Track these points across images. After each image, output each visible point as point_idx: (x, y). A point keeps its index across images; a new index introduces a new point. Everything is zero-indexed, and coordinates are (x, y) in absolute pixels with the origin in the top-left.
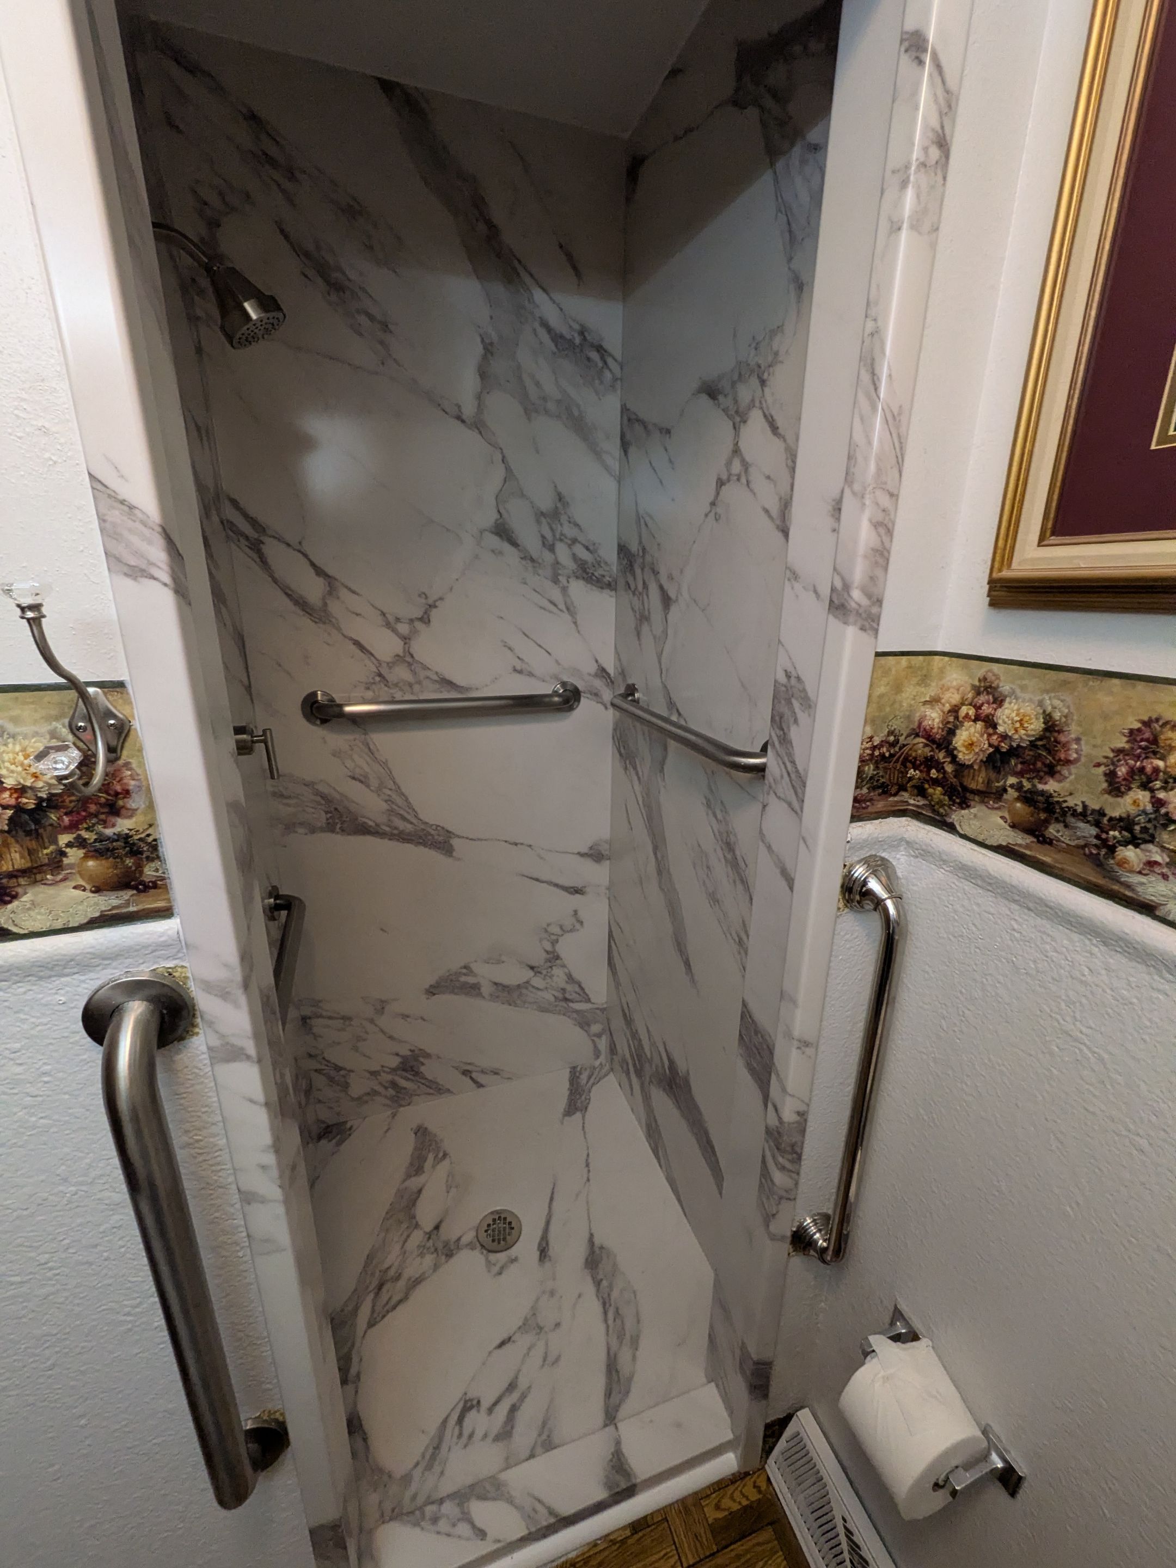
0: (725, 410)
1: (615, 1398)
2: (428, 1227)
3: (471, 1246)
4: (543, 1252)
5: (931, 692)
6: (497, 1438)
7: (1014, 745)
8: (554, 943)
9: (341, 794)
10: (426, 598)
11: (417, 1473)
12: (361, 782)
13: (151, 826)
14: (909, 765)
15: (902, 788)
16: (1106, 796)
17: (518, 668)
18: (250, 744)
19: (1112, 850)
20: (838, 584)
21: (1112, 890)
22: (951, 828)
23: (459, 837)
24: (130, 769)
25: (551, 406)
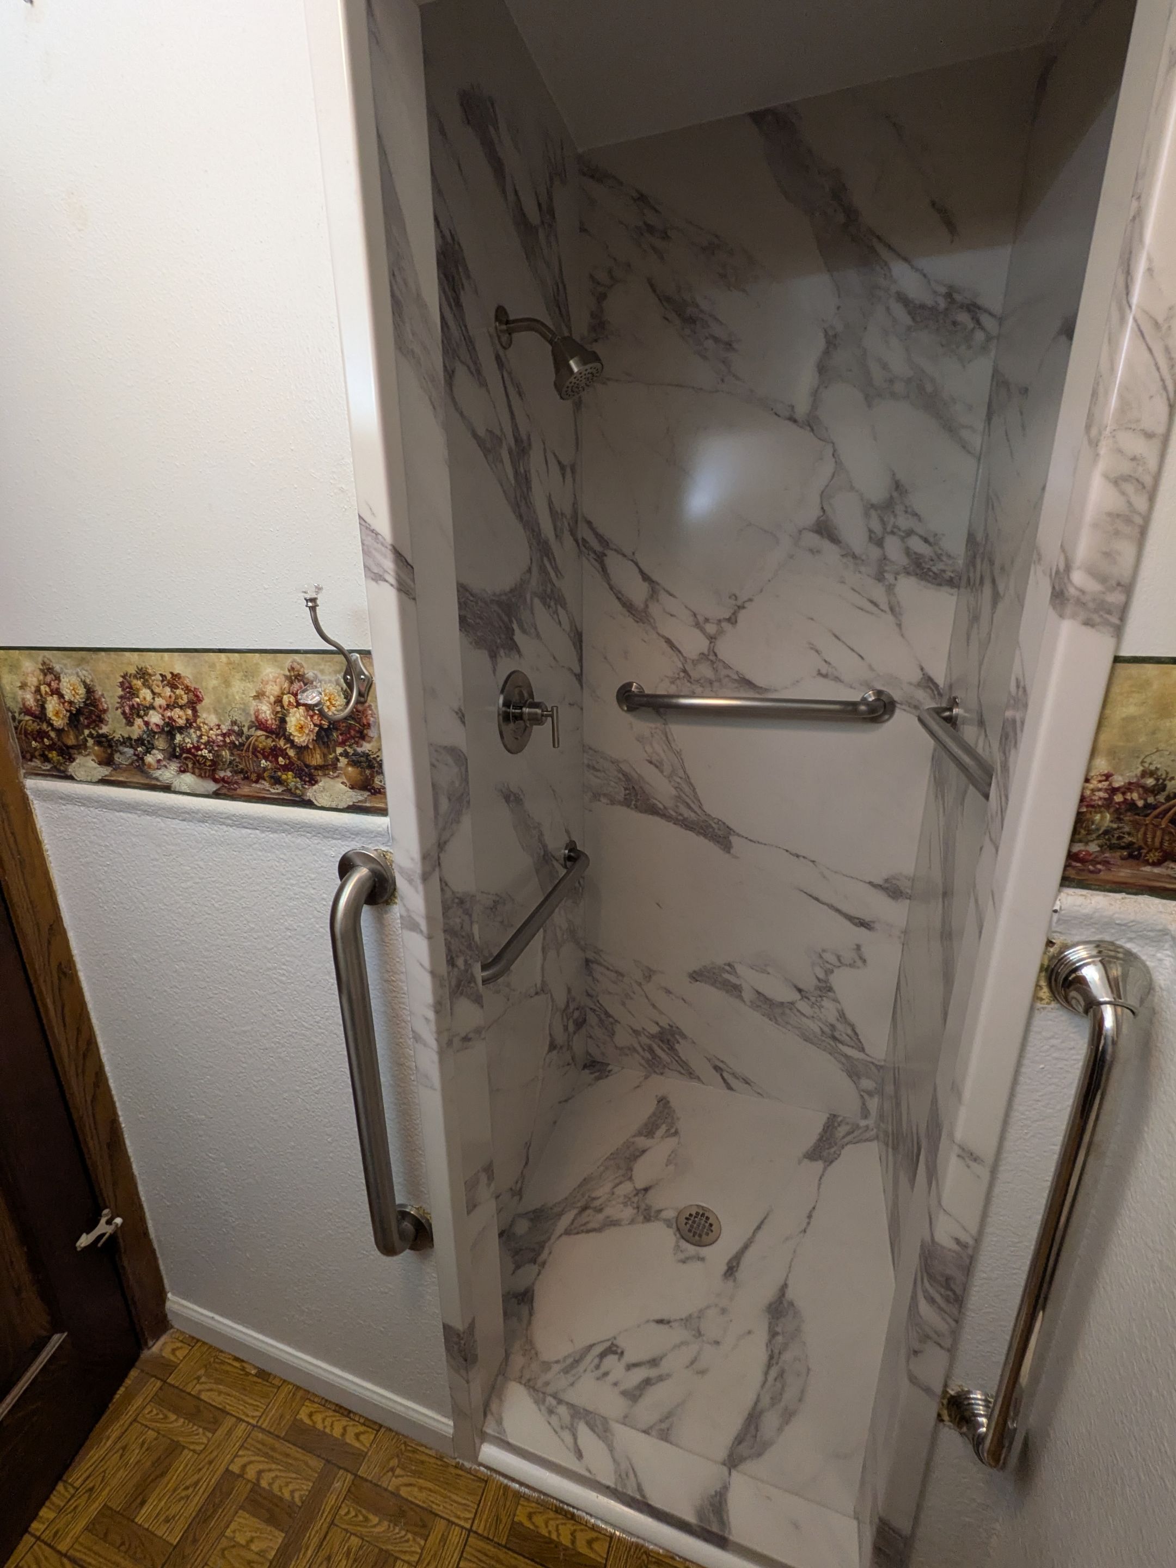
1: (744, 1450)
2: (640, 1185)
3: (668, 1223)
4: (731, 1270)
6: (624, 1393)
8: (829, 972)
9: (639, 775)
10: (736, 599)
11: (556, 1368)
12: (657, 767)
13: (379, 750)
15: (1170, 857)
17: (824, 672)
18: (540, 716)
20: (1062, 567)
23: (738, 835)
24: (371, 710)
25: (899, 387)
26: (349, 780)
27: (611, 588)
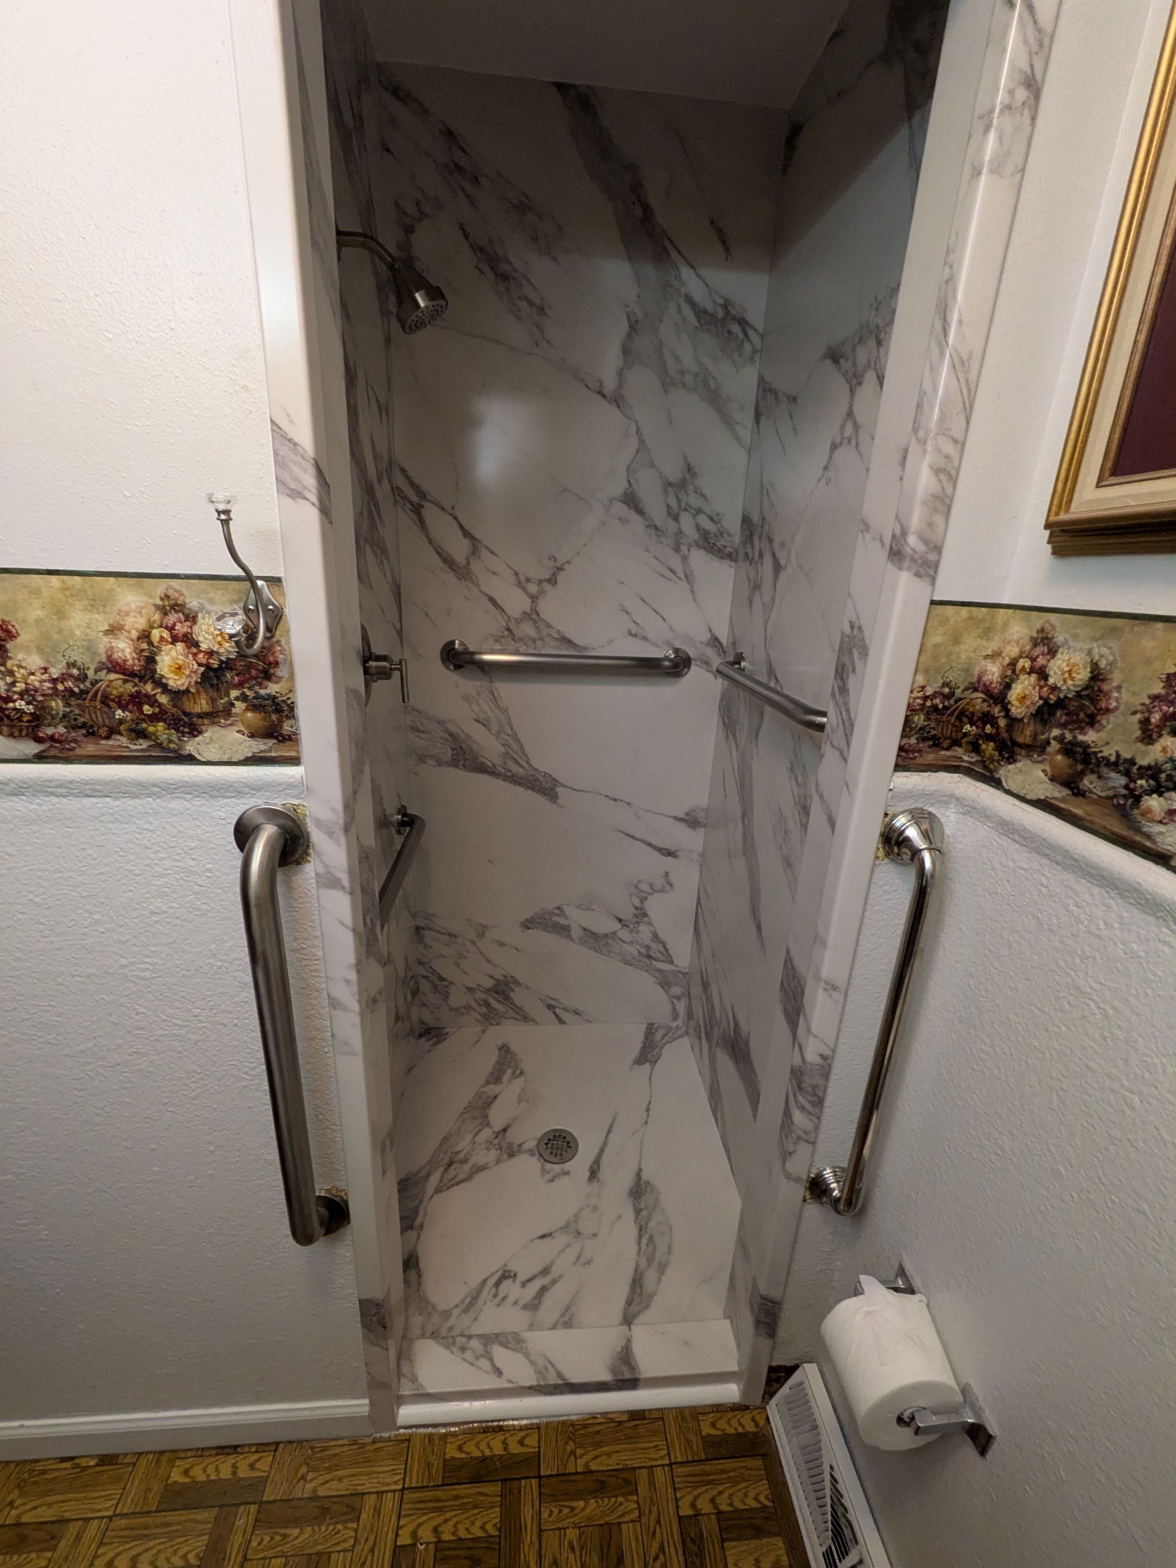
0: (845, 374)
1: (634, 1308)
2: (498, 1127)
3: (531, 1152)
4: (594, 1173)
5: (992, 647)
6: (525, 1307)
7: (1062, 696)
8: (642, 900)
9: (467, 735)
10: (555, 561)
11: (456, 1312)
12: (484, 725)
13: (290, 691)
14: (965, 719)
15: (956, 743)
16: (1139, 745)
17: (634, 632)
18: (388, 670)
19: (1138, 800)
20: (898, 532)
21: (1135, 842)
22: (996, 783)
23: (563, 786)
24: (280, 646)
25: (688, 379)
26: (247, 727)
27: (430, 542)
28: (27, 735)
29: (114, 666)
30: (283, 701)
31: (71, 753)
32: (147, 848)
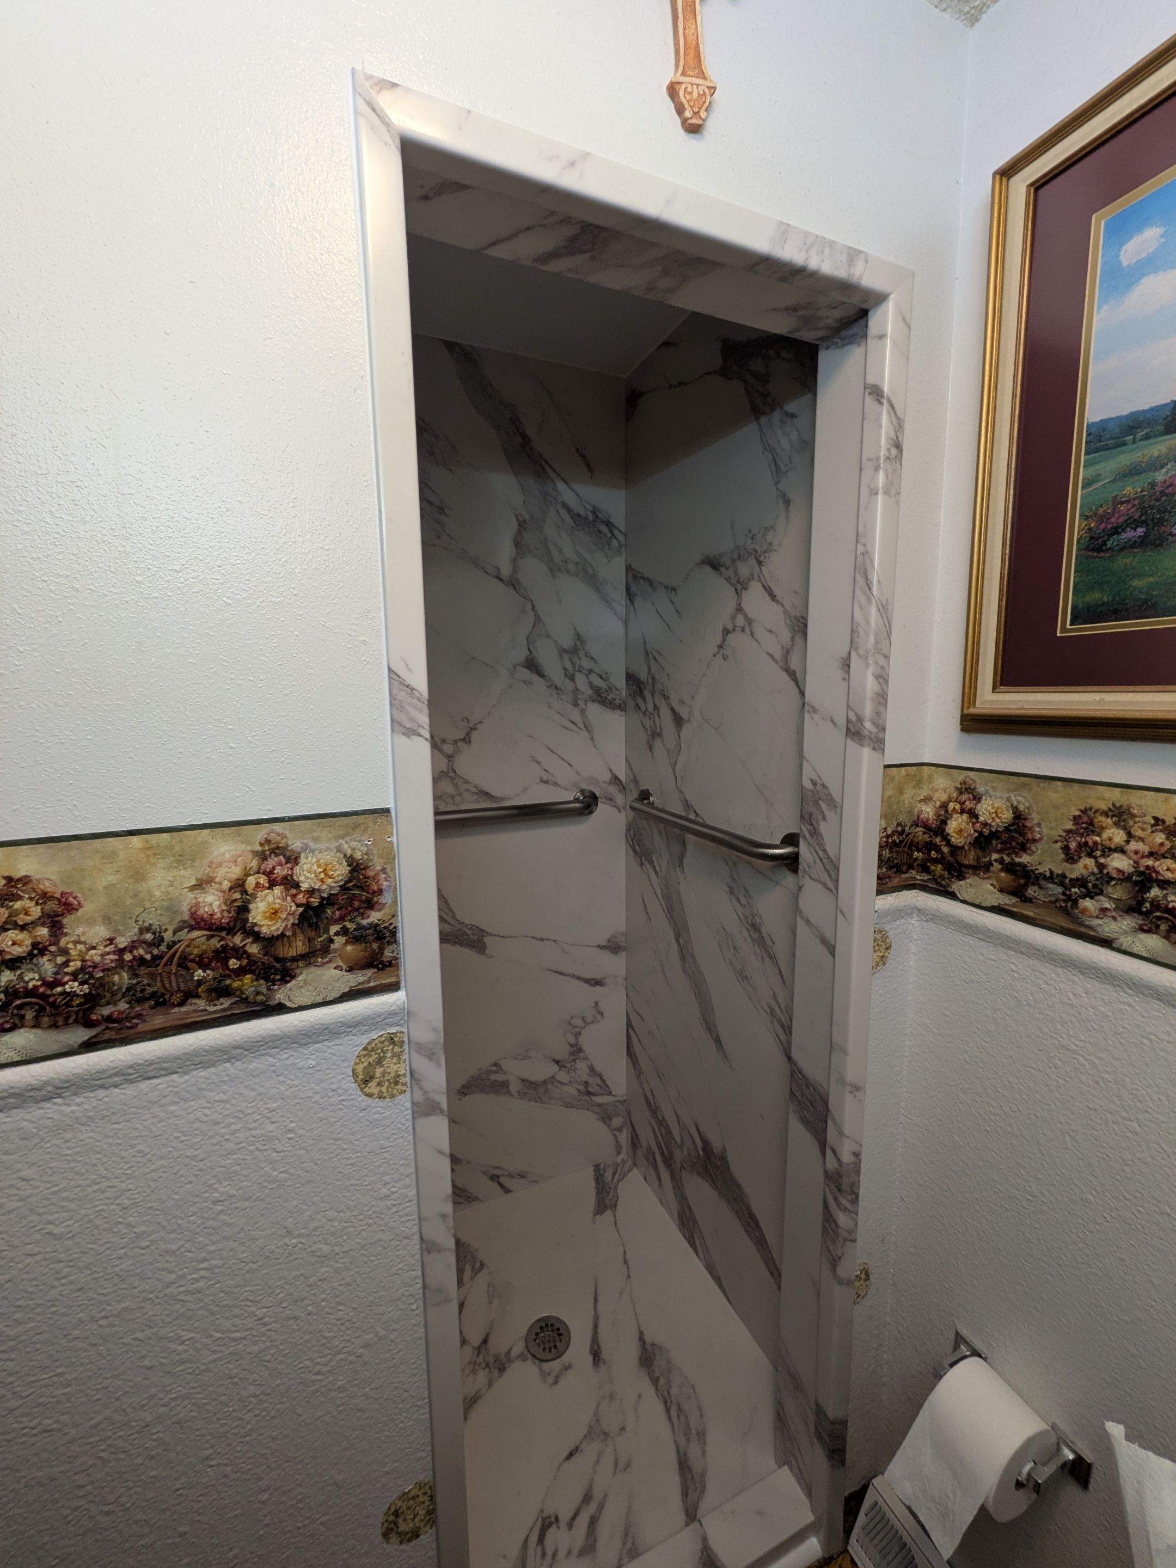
0: (728, 579)
1: (693, 1496)
2: (477, 1340)
3: (522, 1357)
4: (596, 1355)
5: (924, 793)
6: (581, 1554)
7: (993, 830)
8: (577, 1035)
10: (468, 722)
13: (393, 916)
14: (914, 848)
15: (911, 867)
16: (1065, 864)
17: (545, 779)
19: (1075, 902)
20: (853, 718)
21: (1081, 932)
22: (953, 896)
23: (492, 935)
24: (385, 873)
25: (571, 567)
26: (346, 961)
28: (76, 1021)
29: (198, 922)
30: (385, 928)
31: (132, 1031)
32: (218, 1123)
